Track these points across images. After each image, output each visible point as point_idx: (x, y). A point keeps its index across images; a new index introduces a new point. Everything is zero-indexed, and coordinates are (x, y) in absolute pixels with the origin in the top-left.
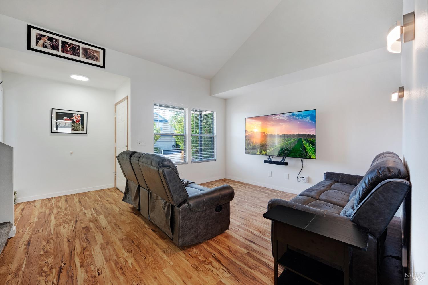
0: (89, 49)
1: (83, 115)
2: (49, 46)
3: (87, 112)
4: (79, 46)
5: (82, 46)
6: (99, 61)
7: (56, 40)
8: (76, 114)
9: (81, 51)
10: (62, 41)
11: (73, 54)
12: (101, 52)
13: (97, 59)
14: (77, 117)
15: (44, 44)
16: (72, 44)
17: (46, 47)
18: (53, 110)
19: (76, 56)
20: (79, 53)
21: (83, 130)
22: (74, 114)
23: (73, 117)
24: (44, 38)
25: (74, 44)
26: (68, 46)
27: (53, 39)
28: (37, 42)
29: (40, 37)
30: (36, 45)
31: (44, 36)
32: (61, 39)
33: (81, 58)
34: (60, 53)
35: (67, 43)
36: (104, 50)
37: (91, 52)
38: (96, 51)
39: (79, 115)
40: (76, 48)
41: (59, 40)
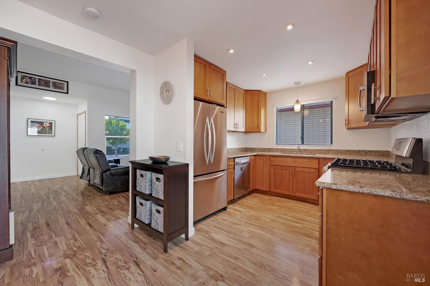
0: (56, 82)
1: (52, 123)
2: (29, 83)
3: (55, 121)
4: (50, 81)
5: (51, 80)
6: (64, 90)
7: (34, 78)
8: (46, 122)
9: (51, 84)
10: (38, 79)
11: (46, 86)
12: (66, 84)
13: (63, 88)
14: (47, 125)
15: (26, 81)
16: (45, 80)
17: (28, 83)
18: (29, 119)
19: (48, 87)
20: (50, 85)
21: (52, 134)
22: (45, 122)
23: (44, 124)
24: (26, 78)
25: (46, 80)
26: (42, 81)
27: (32, 77)
28: (22, 81)
29: (23, 77)
30: (21, 82)
31: (26, 76)
32: (37, 77)
33: (51, 88)
34: (37, 86)
35: (41, 80)
36: (68, 82)
37: (58, 84)
38: (62, 83)
39: (49, 123)
40: (47, 82)
41: (36, 78)
